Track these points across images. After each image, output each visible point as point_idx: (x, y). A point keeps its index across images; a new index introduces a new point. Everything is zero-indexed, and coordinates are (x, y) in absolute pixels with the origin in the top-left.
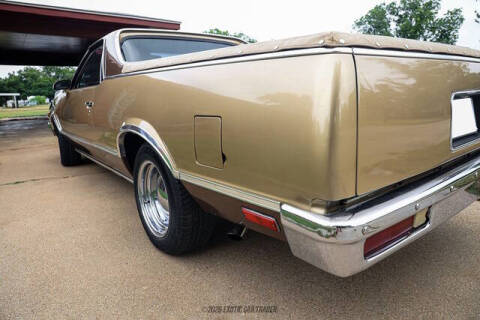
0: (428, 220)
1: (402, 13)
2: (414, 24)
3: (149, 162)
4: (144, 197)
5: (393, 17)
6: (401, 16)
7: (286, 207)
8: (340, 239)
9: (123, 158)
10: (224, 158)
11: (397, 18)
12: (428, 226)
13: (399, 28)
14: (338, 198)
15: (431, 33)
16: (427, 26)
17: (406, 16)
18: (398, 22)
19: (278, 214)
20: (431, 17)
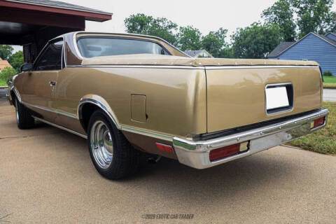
0: (248, 149)
1: (302, 6)
2: (312, 15)
3: (99, 122)
4: (95, 144)
5: (295, 9)
6: (301, 8)
7: (175, 138)
8: (197, 150)
9: (80, 120)
10: (147, 117)
11: (298, 10)
12: (249, 152)
13: (300, 19)
14: (198, 133)
15: (326, 23)
16: (323, 18)
17: (306, 8)
18: (299, 13)
19: (172, 143)
20: (327, 10)
